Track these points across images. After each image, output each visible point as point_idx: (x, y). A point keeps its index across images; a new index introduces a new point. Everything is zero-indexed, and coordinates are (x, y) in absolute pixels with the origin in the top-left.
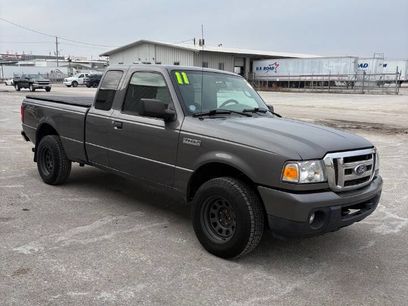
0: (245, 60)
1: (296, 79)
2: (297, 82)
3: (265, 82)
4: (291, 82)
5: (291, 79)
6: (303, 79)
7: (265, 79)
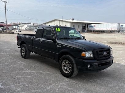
0: (86, 24)
1: (101, 30)
2: (102, 31)
3: (92, 31)
4: (100, 31)
5: (100, 30)
6: (103, 30)
7: (92, 30)
